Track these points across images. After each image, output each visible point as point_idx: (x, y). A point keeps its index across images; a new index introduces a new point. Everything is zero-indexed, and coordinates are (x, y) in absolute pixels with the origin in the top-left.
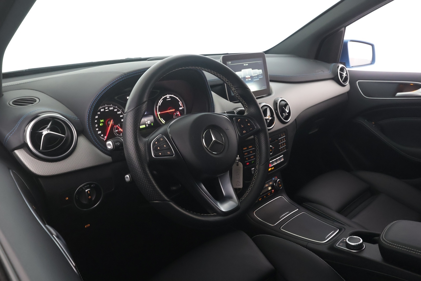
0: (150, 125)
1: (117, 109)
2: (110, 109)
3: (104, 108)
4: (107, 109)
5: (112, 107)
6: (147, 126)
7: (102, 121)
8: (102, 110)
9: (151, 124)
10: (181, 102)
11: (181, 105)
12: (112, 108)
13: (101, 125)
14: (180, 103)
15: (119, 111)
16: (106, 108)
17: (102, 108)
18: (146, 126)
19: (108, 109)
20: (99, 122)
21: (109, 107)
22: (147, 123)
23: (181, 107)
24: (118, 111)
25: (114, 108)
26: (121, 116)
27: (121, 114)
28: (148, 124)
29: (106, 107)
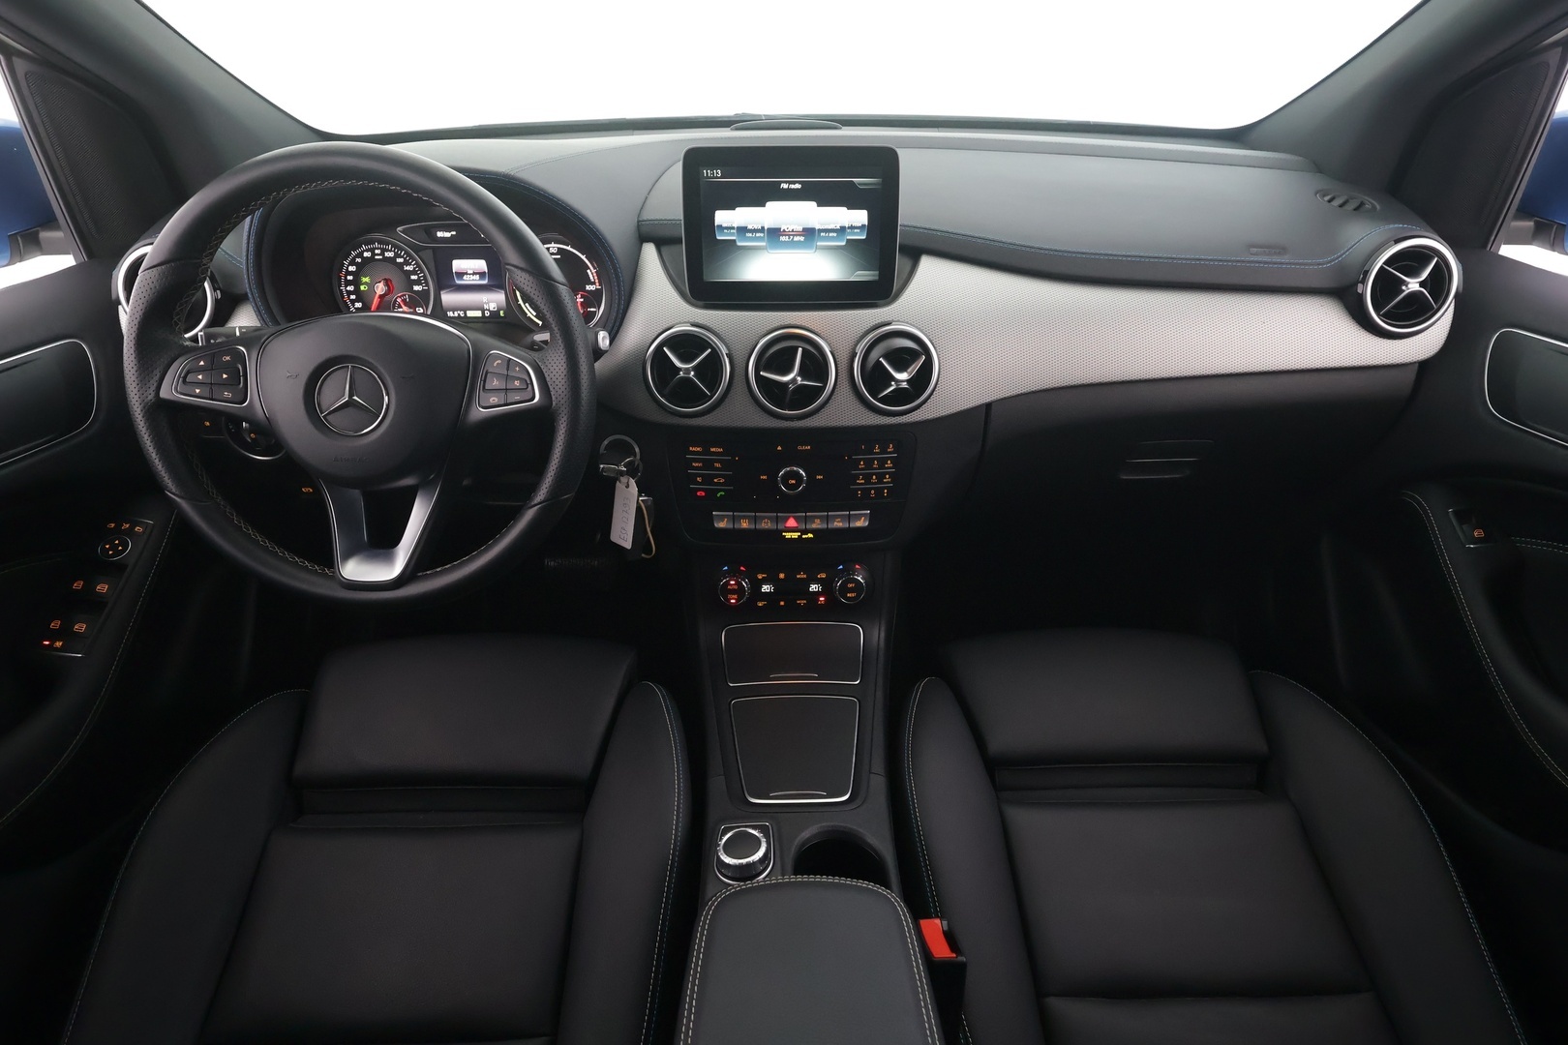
0: (495, 314)
1: (405, 259)
2: (386, 254)
3: (372, 250)
4: (378, 255)
5: (391, 251)
6: (487, 314)
7: (366, 280)
8: (366, 254)
9: (498, 311)
10: (594, 271)
11: (591, 278)
12: (390, 254)
13: (362, 288)
14: (592, 273)
15: (410, 264)
16: (377, 251)
17: (367, 251)
18: (483, 313)
19: (382, 254)
20: (356, 283)
21: (383, 251)
22: (486, 307)
23: (594, 283)
24: (407, 263)
25: (398, 256)
26: (413, 277)
27: (414, 272)
28: (489, 310)
29: (378, 249)
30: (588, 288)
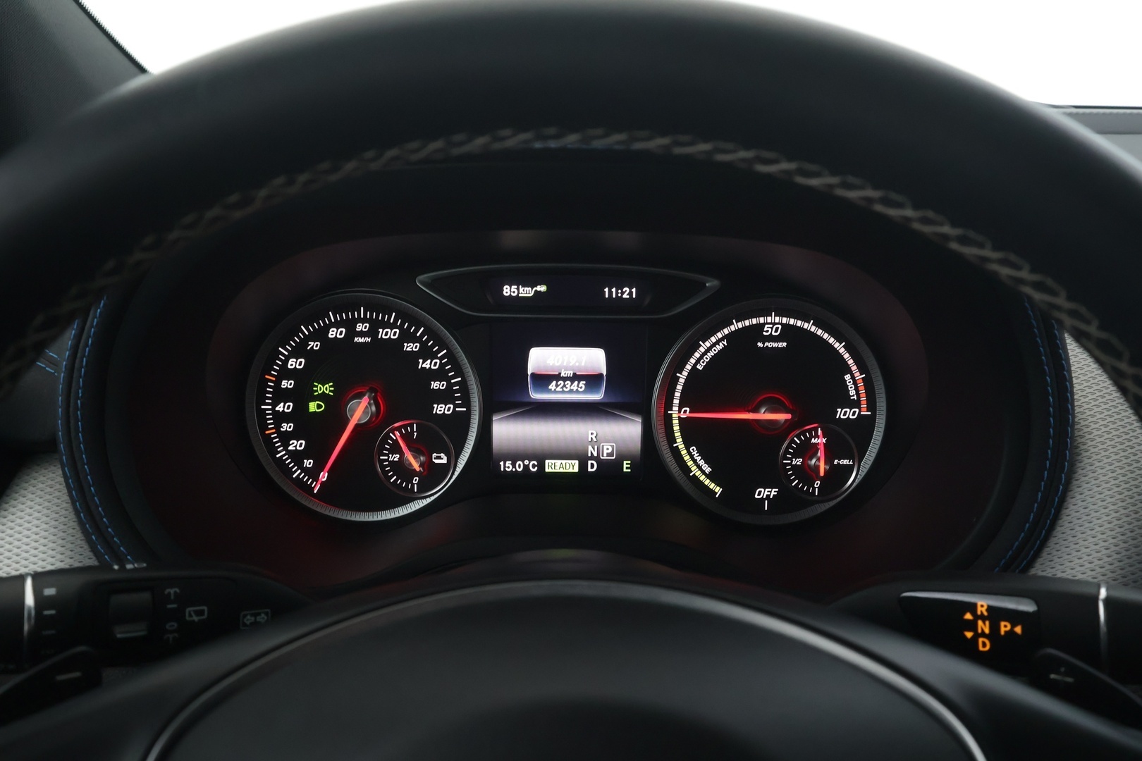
0: (609, 468)
1: (423, 345)
2: (383, 334)
3: (350, 325)
4: (362, 334)
5: (392, 326)
6: (592, 467)
7: (326, 389)
8: (333, 333)
9: (618, 463)
10: (858, 376)
11: (852, 392)
12: (391, 334)
13: (313, 407)
14: (853, 381)
15: (433, 356)
16: (360, 327)
17: (337, 325)
18: (583, 466)
19: (372, 332)
20: (301, 395)
21: (375, 326)
22: (592, 451)
23: (857, 404)
24: (426, 353)
25: (406, 336)
26: (436, 385)
27: (440, 374)
28: (597, 459)
29: (363, 321)
30: (841, 413)
